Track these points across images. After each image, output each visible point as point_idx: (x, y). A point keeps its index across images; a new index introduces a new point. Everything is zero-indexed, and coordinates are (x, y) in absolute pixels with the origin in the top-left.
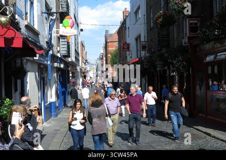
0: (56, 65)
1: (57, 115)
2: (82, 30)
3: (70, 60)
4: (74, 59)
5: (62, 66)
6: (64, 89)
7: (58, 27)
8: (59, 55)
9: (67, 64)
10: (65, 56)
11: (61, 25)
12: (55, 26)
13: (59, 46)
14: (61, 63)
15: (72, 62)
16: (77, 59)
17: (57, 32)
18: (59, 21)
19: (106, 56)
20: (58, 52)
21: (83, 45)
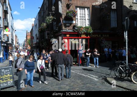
0: (2, 44)
1: (3, 62)
2: (15, 31)
3: (9, 42)
4: (11, 42)
5: (5, 45)
6: (6, 53)
7: (4, 31)
8: (4, 41)
9: (7, 44)
10: (7, 41)
11: (5, 30)
12: (3, 31)
13: (4, 38)
14: (5, 44)
15: (10, 43)
16: (12, 42)
17: (3, 33)
18: (4, 29)
19: (27, 41)
20: (4, 40)
21: (16, 36)
